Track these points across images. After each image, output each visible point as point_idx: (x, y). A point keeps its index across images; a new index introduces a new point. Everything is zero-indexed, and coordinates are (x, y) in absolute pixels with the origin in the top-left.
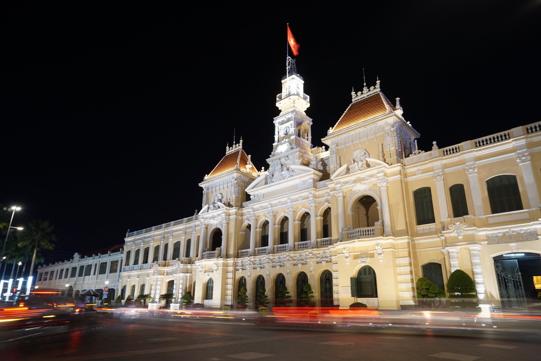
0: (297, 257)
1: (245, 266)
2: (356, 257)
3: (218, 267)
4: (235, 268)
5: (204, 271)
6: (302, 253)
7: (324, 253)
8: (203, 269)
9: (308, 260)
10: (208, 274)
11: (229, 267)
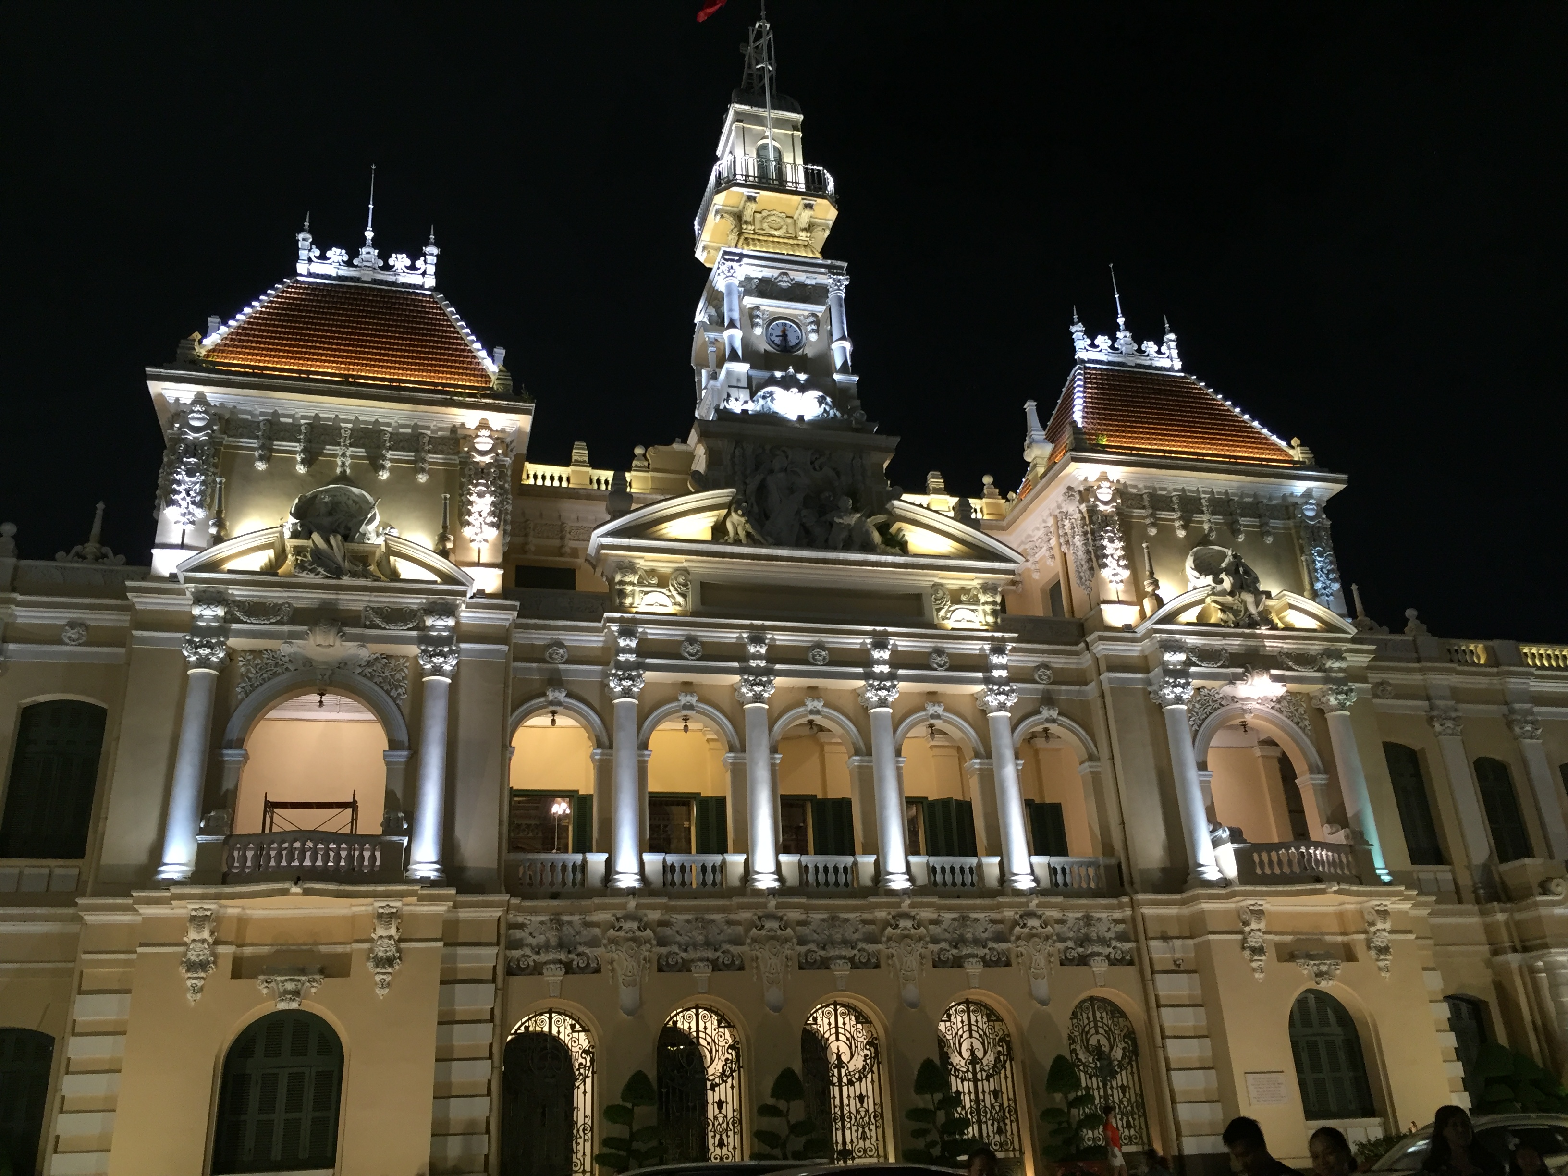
0: (945, 925)
1: (581, 949)
2: (1287, 954)
3: (403, 945)
4: (506, 957)
5: (227, 967)
6: (974, 908)
7: (1088, 920)
8: (221, 949)
9: (1023, 947)
10: (290, 986)
11: (461, 951)
